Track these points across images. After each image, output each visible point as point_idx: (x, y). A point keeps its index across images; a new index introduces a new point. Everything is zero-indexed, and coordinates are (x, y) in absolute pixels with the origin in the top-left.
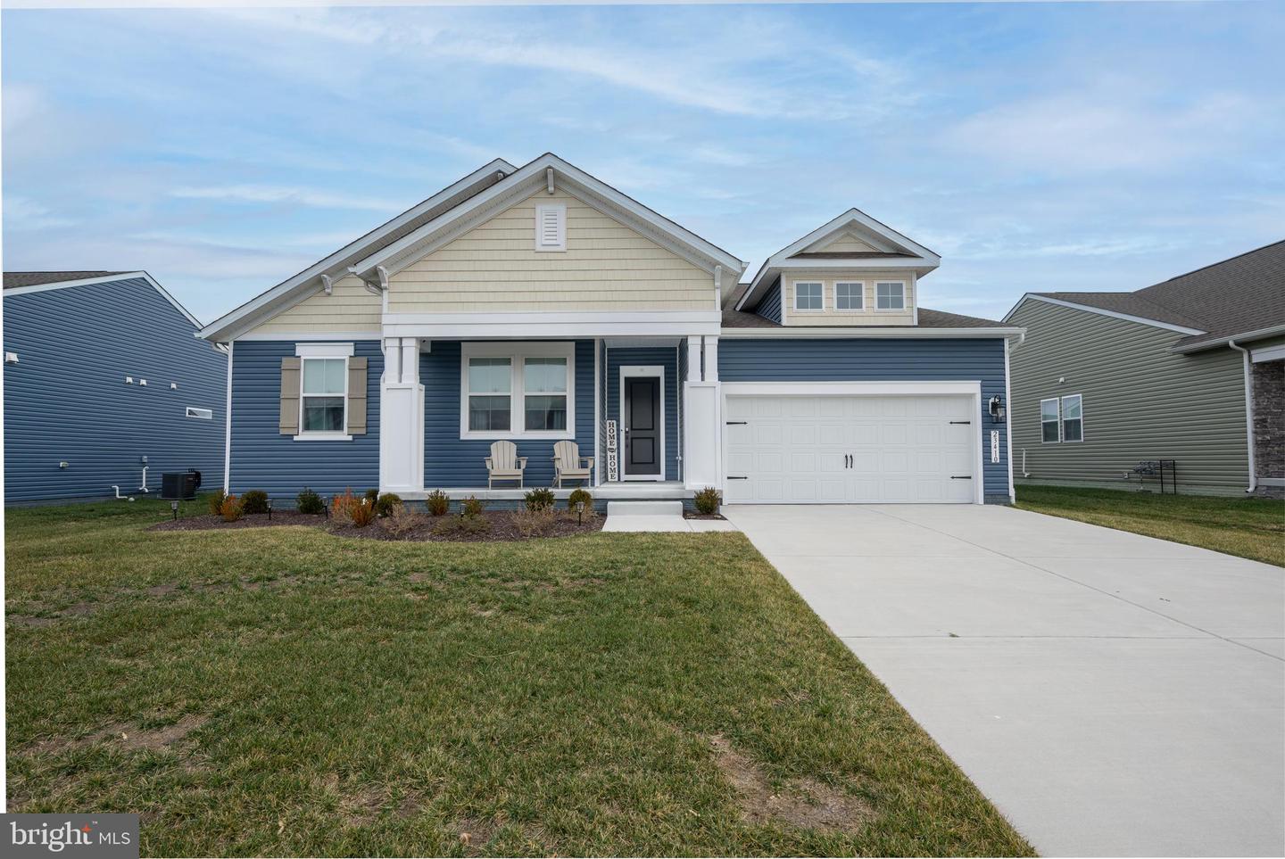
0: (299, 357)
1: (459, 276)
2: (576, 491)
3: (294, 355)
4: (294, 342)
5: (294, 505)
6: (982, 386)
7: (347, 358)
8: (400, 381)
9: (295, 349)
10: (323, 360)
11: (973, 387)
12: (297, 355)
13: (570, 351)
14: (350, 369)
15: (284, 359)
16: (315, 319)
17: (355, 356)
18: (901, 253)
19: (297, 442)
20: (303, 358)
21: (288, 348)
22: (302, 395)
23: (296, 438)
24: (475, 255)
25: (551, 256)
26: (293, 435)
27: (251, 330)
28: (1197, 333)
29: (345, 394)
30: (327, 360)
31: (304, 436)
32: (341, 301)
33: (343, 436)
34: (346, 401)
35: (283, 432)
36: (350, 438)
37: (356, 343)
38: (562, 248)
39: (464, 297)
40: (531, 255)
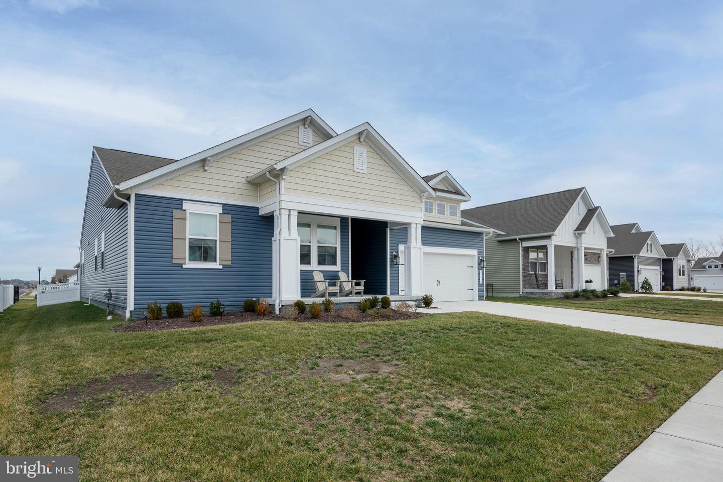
0: (185, 210)
1: (320, 178)
2: (383, 298)
3: (181, 209)
4: (181, 200)
5: (207, 311)
6: (478, 252)
7: (218, 215)
8: (289, 235)
9: (182, 205)
10: (202, 214)
11: (474, 252)
12: (184, 208)
13: (337, 223)
14: (220, 222)
15: (175, 211)
16: (195, 186)
17: (223, 213)
18: (458, 193)
19: (184, 269)
20: (188, 211)
21: (177, 203)
22: (188, 236)
23: (184, 266)
24: (327, 168)
25: (361, 175)
26: (182, 264)
27: (149, 188)
28: (503, 233)
29: (217, 238)
30: (204, 214)
31: (189, 265)
32: (213, 176)
33: (216, 265)
34: (218, 242)
35: (174, 262)
36: (221, 267)
37: (224, 205)
38: (365, 172)
39: (322, 191)
40: (352, 173)
